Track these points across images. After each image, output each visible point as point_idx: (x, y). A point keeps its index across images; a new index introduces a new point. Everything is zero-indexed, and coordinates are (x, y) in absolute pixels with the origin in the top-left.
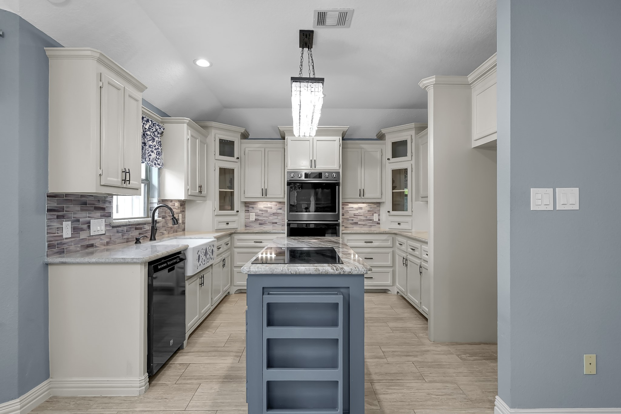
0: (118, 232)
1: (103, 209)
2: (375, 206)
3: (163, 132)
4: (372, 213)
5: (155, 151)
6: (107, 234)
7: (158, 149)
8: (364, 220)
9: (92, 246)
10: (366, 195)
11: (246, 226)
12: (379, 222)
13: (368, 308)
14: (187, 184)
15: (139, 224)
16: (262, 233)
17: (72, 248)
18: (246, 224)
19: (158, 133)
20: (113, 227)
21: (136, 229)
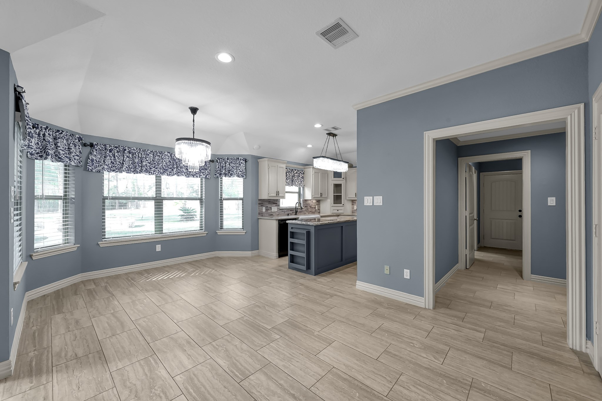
0: (282, 211)
1: (276, 203)
3: (304, 173)
5: (300, 181)
6: (278, 212)
7: (301, 180)
9: (272, 215)
11: (352, 212)
14: (312, 193)
15: (292, 209)
17: (266, 215)
19: (302, 173)
20: (280, 209)
21: (291, 211)
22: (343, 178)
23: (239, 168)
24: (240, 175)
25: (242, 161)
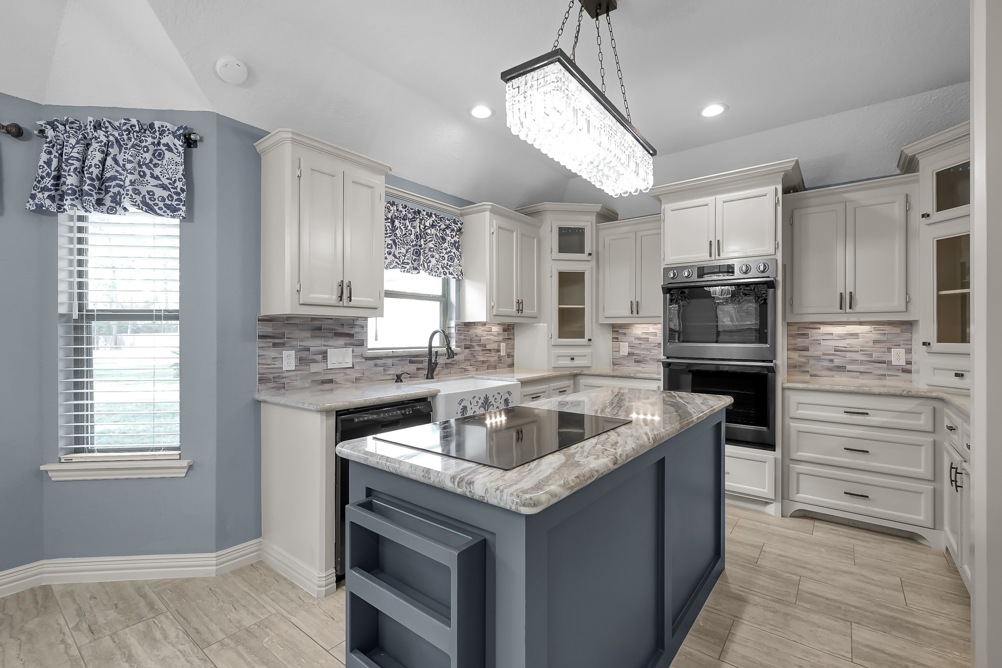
0: (376, 365)
1: (351, 336)
2: (897, 330)
3: (460, 229)
4: (887, 345)
5: (446, 256)
6: (357, 367)
7: (450, 252)
8: (862, 362)
9: (331, 381)
10: (860, 306)
11: (614, 364)
12: (908, 367)
13: (827, 568)
14: (490, 299)
15: (417, 356)
16: (622, 377)
17: (298, 383)
18: (614, 360)
19: (453, 230)
20: (367, 359)
21: (411, 362)
22: (590, 254)
23: (157, 171)
24: (161, 204)
25: (167, 139)
